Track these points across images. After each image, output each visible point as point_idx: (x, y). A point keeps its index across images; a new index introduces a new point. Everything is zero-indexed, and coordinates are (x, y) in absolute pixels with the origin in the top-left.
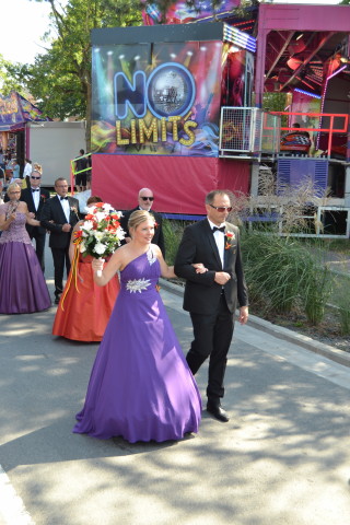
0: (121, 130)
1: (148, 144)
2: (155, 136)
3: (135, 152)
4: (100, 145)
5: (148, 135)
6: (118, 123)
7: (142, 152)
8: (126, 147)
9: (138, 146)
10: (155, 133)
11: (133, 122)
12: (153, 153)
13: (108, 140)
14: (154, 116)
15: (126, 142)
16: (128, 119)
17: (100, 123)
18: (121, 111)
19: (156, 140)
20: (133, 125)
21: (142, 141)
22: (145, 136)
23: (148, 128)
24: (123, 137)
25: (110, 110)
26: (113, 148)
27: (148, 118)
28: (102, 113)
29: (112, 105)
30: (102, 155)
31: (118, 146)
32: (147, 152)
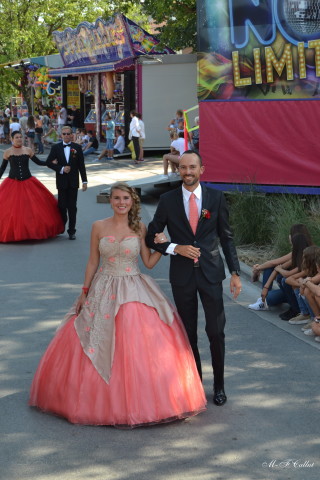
0: (240, 65)
1: (279, 83)
2: (290, 72)
3: (261, 97)
4: (211, 87)
5: (279, 70)
6: (235, 54)
7: (271, 96)
8: (248, 90)
9: (266, 87)
10: (290, 67)
11: (256, 52)
12: (287, 97)
13: (220, 81)
14: (287, 42)
15: (247, 82)
16: (250, 47)
17: (209, 56)
18: (239, 37)
19: (290, 76)
20: (257, 57)
21: (270, 79)
22: (274, 71)
23: (278, 59)
24: (243, 75)
25: (224, 35)
26: (229, 92)
27: (279, 44)
28: (212, 40)
29: (225, 29)
30: (213, 103)
31: (236, 88)
32: (279, 95)
